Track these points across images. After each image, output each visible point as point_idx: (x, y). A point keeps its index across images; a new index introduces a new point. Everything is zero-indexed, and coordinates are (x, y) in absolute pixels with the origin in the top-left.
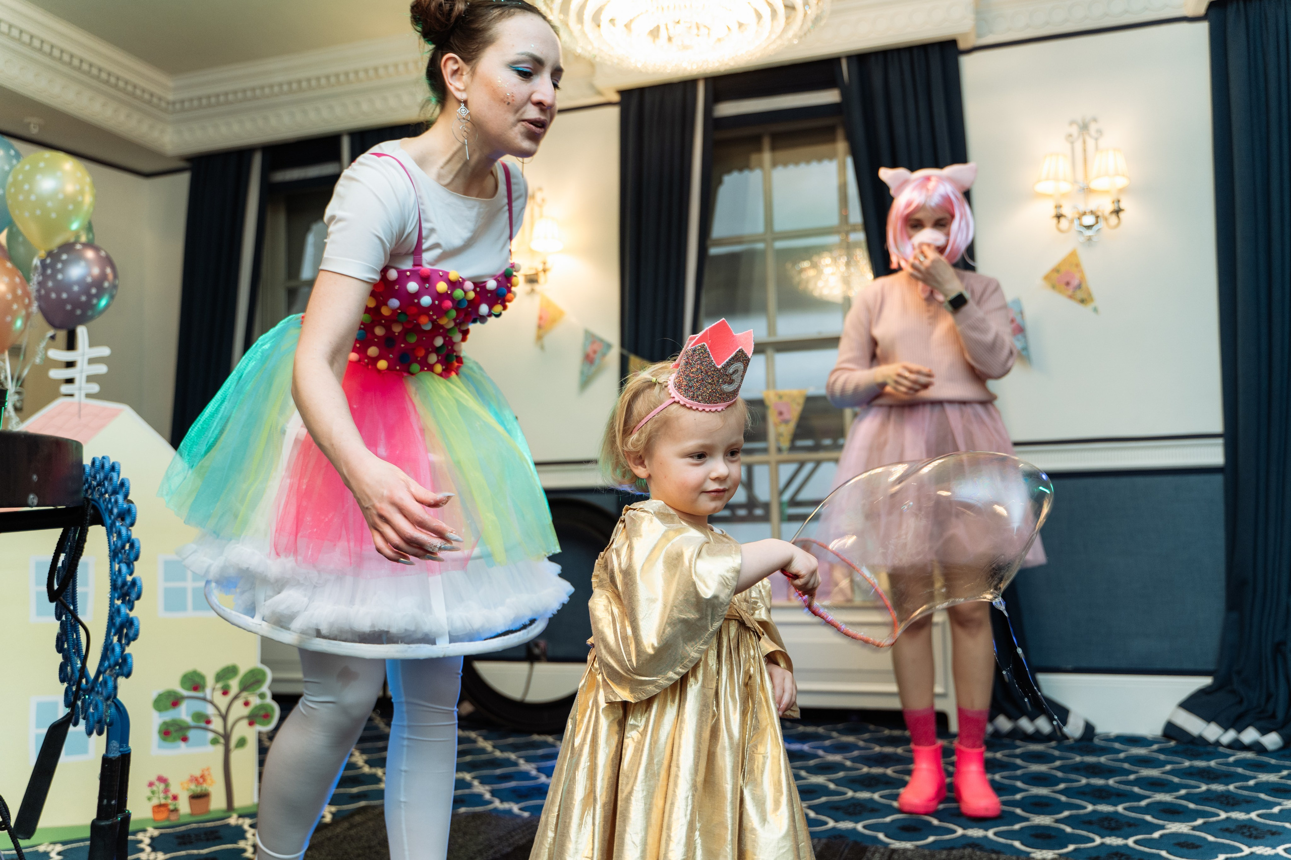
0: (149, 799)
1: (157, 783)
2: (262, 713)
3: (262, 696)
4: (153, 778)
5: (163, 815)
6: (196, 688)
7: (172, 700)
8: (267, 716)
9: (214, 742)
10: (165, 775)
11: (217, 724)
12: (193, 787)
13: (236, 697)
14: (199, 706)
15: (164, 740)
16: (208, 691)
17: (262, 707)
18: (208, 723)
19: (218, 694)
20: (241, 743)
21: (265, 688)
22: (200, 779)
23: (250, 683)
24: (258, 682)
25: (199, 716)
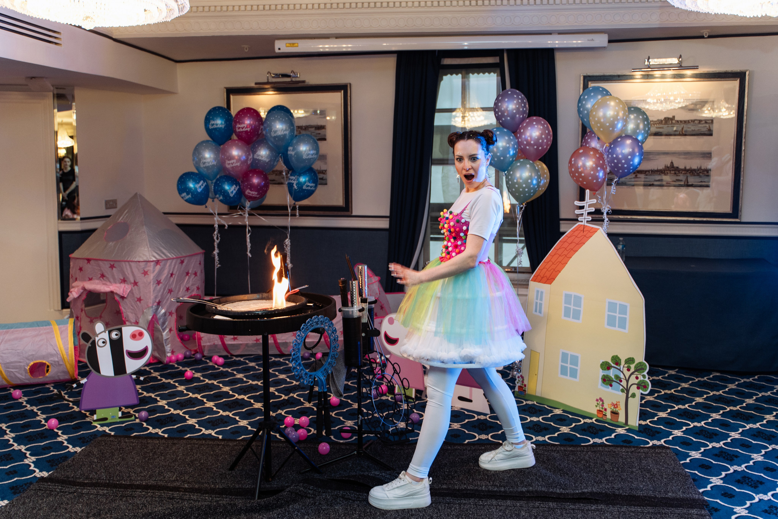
0: (596, 406)
1: (599, 400)
2: (643, 384)
3: (644, 376)
4: (598, 398)
5: (601, 416)
6: (617, 364)
7: (607, 366)
8: (645, 387)
9: (622, 391)
10: (603, 399)
11: (624, 383)
12: (612, 408)
13: (632, 374)
14: (618, 373)
15: (603, 383)
16: (622, 367)
17: (643, 382)
18: (621, 381)
19: (625, 369)
20: (634, 395)
21: (645, 373)
22: (616, 405)
23: (639, 368)
24: (643, 369)
25: (617, 377)
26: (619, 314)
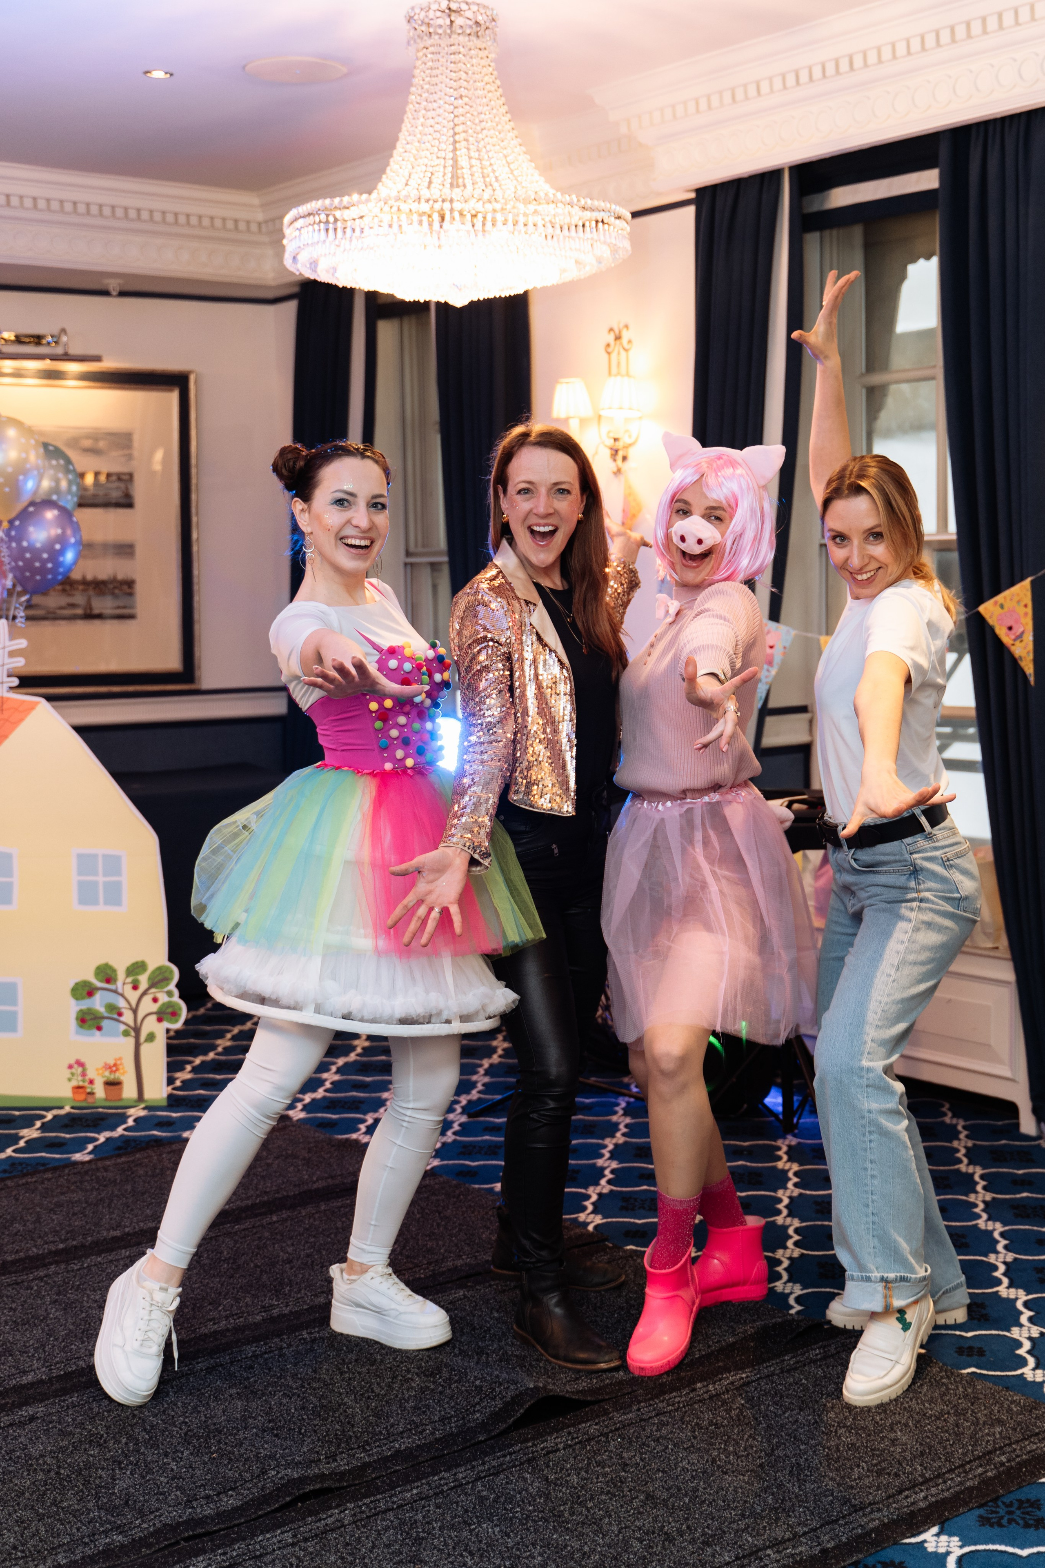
0: (70, 1080)
1: (76, 1066)
2: (170, 1010)
3: (170, 994)
4: (72, 1061)
5: (81, 1095)
6: (108, 981)
7: (87, 989)
8: (174, 1014)
9: (126, 1034)
10: (83, 1060)
11: (128, 1017)
12: (107, 1073)
13: (145, 993)
14: (111, 998)
15: (81, 1027)
16: (119, 984)
17: (169, 1005)
18: (120, 1014)
19: (128, 987)
20: (151, 1037)
21: (172, 986)
22: (113, 1068)
23: (158, 980)
24: (166, 980)
25: (111, 1008)
26: (105, 875)
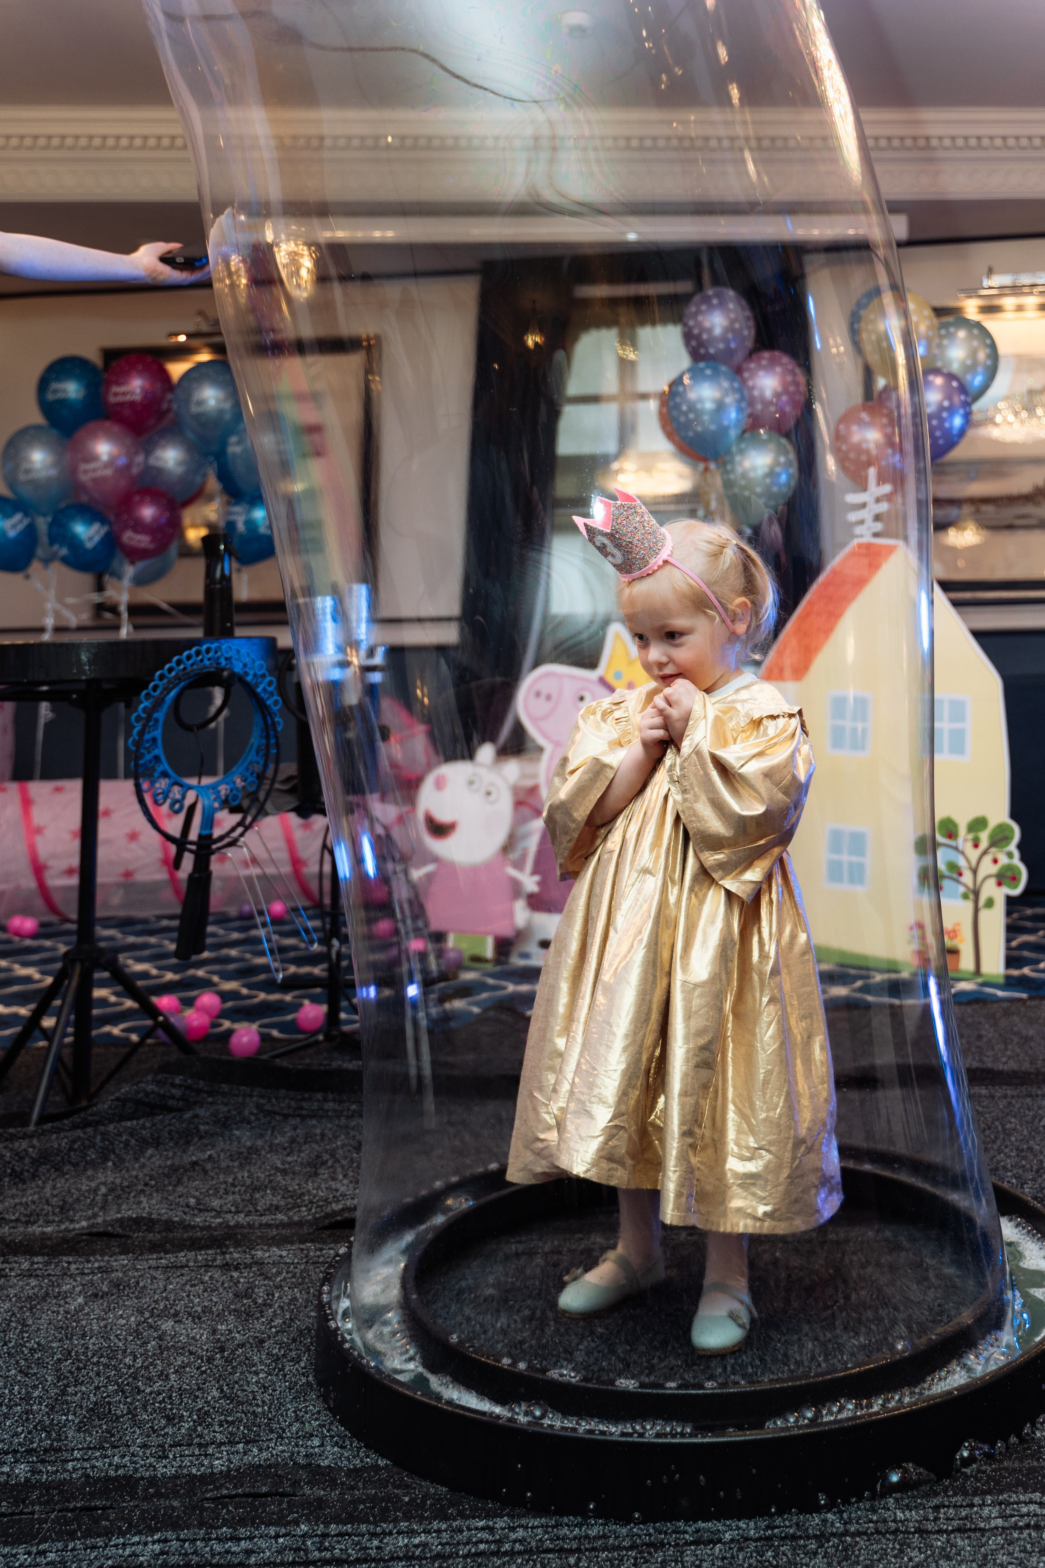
0: (912, 942)
1: (916, 925)
2: (1009, 874)
3: (1010, 855)
6: (951, 836)
7: (931, 844)
8: (1015, 878)
9: (965, 897)
10: (923, 919)
11: (967, 878)
13: (985, 853)
14: (954, 856)
15: (923, 885)
16: (961, 841)
17: (1009, 868)
18: (960, 874)
19: (969, 845)
20: (990, 903)
21: (1013, 847)
22: (953, 931)
23: (999, 839)
24: (1007, 839)
25: (953, 866)
26: (950, 722)
